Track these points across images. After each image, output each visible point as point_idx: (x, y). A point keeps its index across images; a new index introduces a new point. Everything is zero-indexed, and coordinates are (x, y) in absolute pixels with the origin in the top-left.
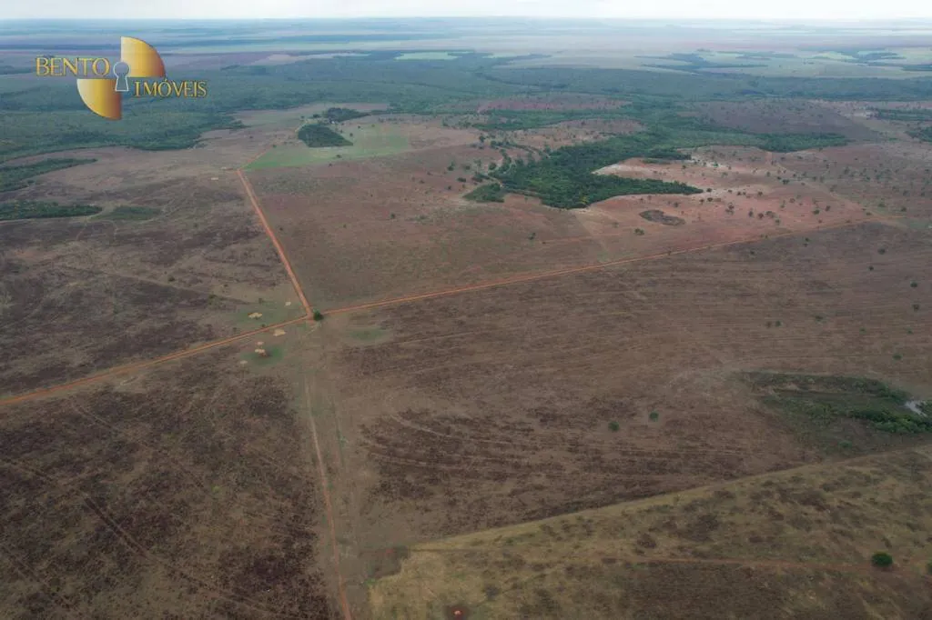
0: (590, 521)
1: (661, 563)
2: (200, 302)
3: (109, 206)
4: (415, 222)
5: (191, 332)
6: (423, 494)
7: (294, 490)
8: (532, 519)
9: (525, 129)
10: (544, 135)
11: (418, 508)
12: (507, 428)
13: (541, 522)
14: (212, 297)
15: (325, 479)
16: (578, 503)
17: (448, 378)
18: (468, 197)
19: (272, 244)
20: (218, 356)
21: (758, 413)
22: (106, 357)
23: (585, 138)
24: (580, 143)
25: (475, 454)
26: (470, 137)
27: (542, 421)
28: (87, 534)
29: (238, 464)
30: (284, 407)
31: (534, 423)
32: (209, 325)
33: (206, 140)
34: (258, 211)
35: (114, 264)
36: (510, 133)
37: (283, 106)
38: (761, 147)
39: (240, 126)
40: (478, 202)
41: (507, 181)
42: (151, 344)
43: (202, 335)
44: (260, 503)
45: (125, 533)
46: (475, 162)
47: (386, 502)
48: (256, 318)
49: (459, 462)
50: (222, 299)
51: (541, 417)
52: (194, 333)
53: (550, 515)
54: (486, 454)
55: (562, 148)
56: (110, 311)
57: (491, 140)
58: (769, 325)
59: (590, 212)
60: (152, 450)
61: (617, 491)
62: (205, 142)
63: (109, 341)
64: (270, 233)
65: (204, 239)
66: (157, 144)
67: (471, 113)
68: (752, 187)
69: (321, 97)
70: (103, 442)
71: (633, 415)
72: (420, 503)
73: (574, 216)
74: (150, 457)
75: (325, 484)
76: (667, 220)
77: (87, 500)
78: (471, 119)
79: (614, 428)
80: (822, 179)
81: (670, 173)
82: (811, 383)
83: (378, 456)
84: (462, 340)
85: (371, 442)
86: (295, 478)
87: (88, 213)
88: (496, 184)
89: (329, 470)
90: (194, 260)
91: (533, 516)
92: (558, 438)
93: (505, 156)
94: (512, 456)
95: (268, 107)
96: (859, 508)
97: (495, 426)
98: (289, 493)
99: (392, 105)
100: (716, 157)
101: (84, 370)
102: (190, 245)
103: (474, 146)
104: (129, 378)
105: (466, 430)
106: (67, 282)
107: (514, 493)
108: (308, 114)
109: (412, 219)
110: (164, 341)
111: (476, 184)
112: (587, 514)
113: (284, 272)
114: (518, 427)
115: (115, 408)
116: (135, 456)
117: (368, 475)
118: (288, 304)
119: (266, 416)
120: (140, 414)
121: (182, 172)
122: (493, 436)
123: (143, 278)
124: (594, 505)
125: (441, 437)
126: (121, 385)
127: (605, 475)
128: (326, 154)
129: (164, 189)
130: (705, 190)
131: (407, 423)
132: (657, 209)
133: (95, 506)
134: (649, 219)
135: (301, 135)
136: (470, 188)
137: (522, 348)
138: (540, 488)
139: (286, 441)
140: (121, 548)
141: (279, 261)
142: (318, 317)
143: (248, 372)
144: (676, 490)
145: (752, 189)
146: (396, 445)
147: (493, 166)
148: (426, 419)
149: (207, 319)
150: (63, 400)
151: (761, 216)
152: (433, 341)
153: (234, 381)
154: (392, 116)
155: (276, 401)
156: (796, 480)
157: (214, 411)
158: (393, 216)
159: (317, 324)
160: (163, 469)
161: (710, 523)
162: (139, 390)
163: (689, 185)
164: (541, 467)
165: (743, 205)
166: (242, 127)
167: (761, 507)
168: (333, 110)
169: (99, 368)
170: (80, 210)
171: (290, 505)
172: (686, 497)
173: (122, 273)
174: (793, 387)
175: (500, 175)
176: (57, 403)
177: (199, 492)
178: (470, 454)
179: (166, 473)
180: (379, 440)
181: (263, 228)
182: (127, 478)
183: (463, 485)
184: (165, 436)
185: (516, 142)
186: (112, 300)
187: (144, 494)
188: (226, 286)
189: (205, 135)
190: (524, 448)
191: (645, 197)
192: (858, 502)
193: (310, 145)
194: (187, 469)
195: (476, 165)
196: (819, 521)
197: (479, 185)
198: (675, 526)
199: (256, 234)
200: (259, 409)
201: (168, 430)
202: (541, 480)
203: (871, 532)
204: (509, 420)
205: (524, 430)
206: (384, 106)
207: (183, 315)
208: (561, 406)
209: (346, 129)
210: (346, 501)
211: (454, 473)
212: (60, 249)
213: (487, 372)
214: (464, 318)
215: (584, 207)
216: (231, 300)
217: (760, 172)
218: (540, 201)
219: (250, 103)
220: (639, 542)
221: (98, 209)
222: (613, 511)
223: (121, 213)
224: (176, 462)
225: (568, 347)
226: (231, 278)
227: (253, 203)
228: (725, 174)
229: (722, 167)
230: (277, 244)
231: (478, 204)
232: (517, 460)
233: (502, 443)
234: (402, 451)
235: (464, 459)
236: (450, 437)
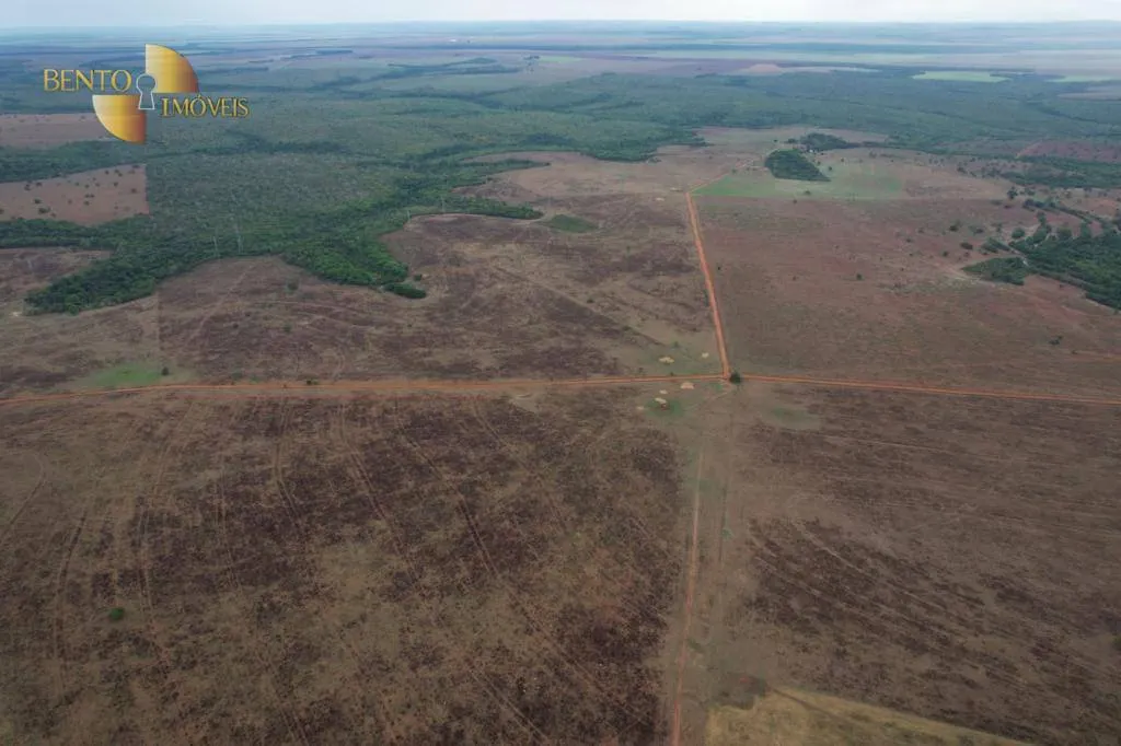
2: (612, 331)
3: (550, 213)
4: (887, 289)
5: (596, 361)
6: (805, 627)
7: (657, 566)
9: (1087, 187)
11: (794, 643)
12: (945, 587)
13: (962, 731)
14: (627, 328)
15: (694, 566)
17: (878, 497)
18: (968, 270)
19: (703, 283)
20: (617, 394)
22: (510, 367)
25: (888, 606)
26: (994, 190)
27: (999, 595)
28: (454, 535)
29: (606, 517)
30: (670, 471)
31: (988, 596)
32: (615, 359)
33: (662, 155)
34: (698, 243)
35: (540, 274)
36: (1060, 191)
37: (755, 125)
39: (699, 144)
40: (982, 279)
41: (1036, 258)
42: (555, 363)
43: (608, 367)
44: (618, 567)
45: (484, 548)
46: (993, 225)
47: (758, 620)
48: (666, 364)
49: (863, 607)
50: (636, 333)
51: (1001, 591)
52: (599, 364)
56: (525, 321)
57: (1026, 197)
60: (528, 474)
62: (659, 158)
63: (517, 351)
64: (706, 272)
65: (632, 264)
66: (611, 154)
67: (1006, 157)
69: (804, 119)
70: (488, 450)
72: (799, 637)
74: (525, 480)
75: (693, 571)
77: (461, 502)
78: (1004, 165)
83: (762, 563)
84: (911, 455)
85: (759, 544)
86: (661, 553)
87: (531, 217)
88: (1018, 259)
89: (702, 558)
90: (619, 285)
92: (1020, 629)
93: (1043, 221)
94: (940, 627)
95: (739, 125)
97: (927, 578)
98: (652, 568)
99: (892, 137)
101: (488, 375)
102: (618, 268)
103: (997, 203)
104: (526, 393)
105: (884, 571)
106: (495, 283)
107: (929, 675)
108: (781, 138)
109: (882, 286)
110: (567, 365)
111: (985, 254)
113: (710, 319)
114: (961, 592)
115: (508, 420)
116: (512, 474)
117: (745, 581)
118: (705, 355)
119: (649, 474)
120: (527, 433)
121: (629, 187)
122: (922, 592)
123: (563, 293)
125: (848, 567)
126: (517, 399)
127: (1087, 710)
128: (794, 188)
129: (606, 203)
131: (810, 536)
133: (467, 510)
135: (769, 163)
136: (976, 258)
137: (996, 489)
139: (664, 510)
140: (477, 561)
141: (708, 304)
142: (735, 379)
143: (643, 421)
146: (790, 558)
147: (1019, 234)
148: (834, 537)
149: (614, 351)
150: (465, 398)
152: (871, 445)
153: (626, 426)
154: (889, 151)
155: (664, 462)
157: (598, 452)
158: (859, 277)
159: (733, 387)
160: (533, 496)
162: (532, 408)
164: (984, 658)
166: (704, 144)
168: (815, 135)
169: (503, 376)
170: (524, 213)
171: (648, 583)
173: (546, 284)
175: (1026, 246)
176: (459, 400)
177: (560, 533)
178: (883, 602)
179: (535, 502)
180: (770, 544)
181: (698, 263)
182: (499, 493)
183: (861, 637)
184: (544, 464)
185: (1068, 204)
186: (530, 309)
187: (510, 515)
188: (643, 320)
189: (661, 150)
190: (962, 621)
193: (777, 176)
194: (555, 504)
195: (994, 229)
197: (992, 256)
199: (690, 269)
200: (643, 465)
201: (548, 458)
202: (978, 675)
204: (948, 577)
205: (969, 599)
206: (880, 138)
207: (594, 342)
208: (1038, 586)
209: (825, 162)
210: (711, 602)
211: (852, 617)
212: (498, 249)
213: (936, 507)
214: (922, 427)
216: (646, 337)
218: (1083, 293)
221: (540, 215)
223: (560, 222)
224: (547, 494)
225: (1072, 509)
226: (650, 313)
227: (695, 233)
230: (709, 282)
231: (982, 282)
232: (947, 634)
233: (931, 604)
234: (794, 567)
235: (872, 605)
236: (860, 571)
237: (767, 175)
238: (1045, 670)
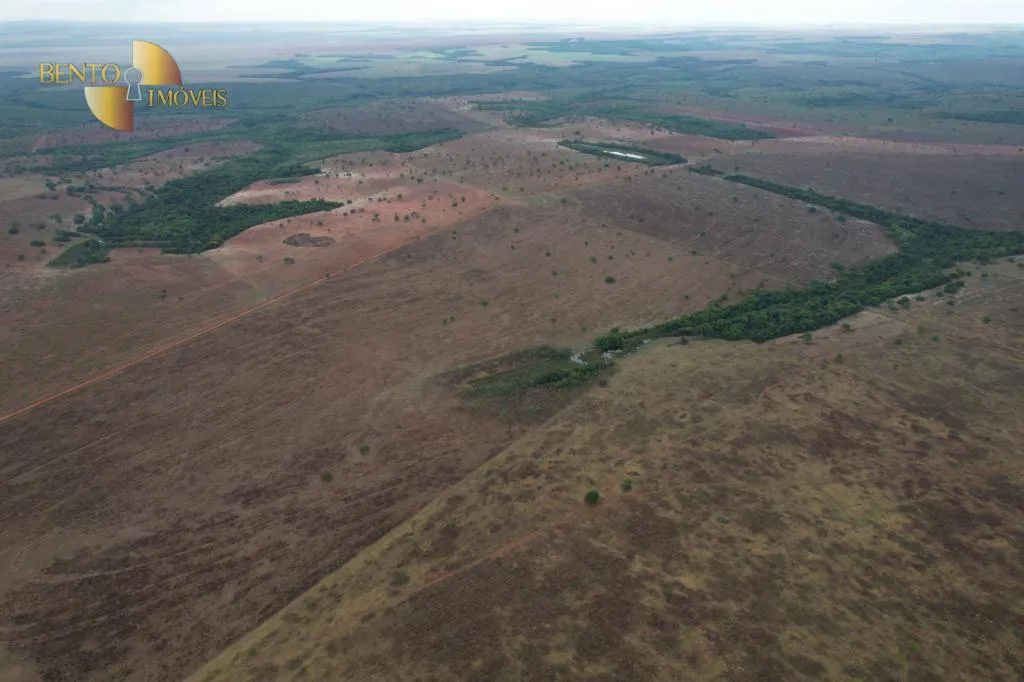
0: (335, 586)
1: (420, 593)
6: (114, 655)
8: (268, 616)
9: (111, 166)
10: (141, 171)
12: (205, 526)
13: (281, 613)
16: (315, 573)
17: (102, 499)
21: (461, 409)
23: (196, 167)
24: (191, 174)
25: (173, 575)
27: (243, 502)
31: (237, 508)
36: (90, 174)
38: (388, 150)
41: (107, 235)
46: (52, 218)
49: (154, 594)
51: (242, 499)
53: (291, 599)
54: (187, 568)
55: (168, 183)
57: (64, 186)
58: (445, 322)
59: (226, 249)
61: (352, 543)
67: (22, 153)
68: (391, 190)
71: (343, 456)
73: (208, 259)
76: (315, 242)
78: (24, 161)
79: (328, 478)
80: (450, 172)
81: (304, 191)
82: (496, 366)
84: (108, 445)
88: (93, 241)
91: (270, 611)
92: (270, 514)
93: (93, 203)
94: (221, 557)
96: (564, 462)
97: (188, 530)
100: (348, 166)
105: (149, 552)
107: (237, 598)
111: (61, 246)
112: (327, 581)
114: (218, 520)
122: (191, 543)
124: (333, 568)
125: (117, 575)
127: (334, 532)
130: (345, 202)
131: (59, 579)
132: (300, 232)
134: (296, 244)
136: (55, 252)
138: (267, 577)
144: (410, 515)
145: (391, 193)
147: (80, 219)
148: (87, 560)
151: (407, 218)
152: (64, 461)
156: (511, 458)
161: (451, 532)
163: (327, 200)
164: (261, 553)
165: (387, 211)
167: (490, 497)
172: (421, 517)
174: (483, 374)
175: (93, 228)
178: (167, 577)
183: (169, 618)
185: (104, 183)
191: (284, 221)
192: (561, 457)
195: (54, 221)
196: (539, 488)
197: (68, 245)
198: (421, 551)
202: (265, 567)
203: (579, 479)
204: (203, 517)
205: (227, 520)
208: (261, 477)
211: (150, 610)
213: (157, 472)
214: (100, 417)
215: (217, 246)
217: (394, 175)
218: (159, 250)
220: (392, 584)
222: (355, 565)
225: (248, 410)
228: (360, 182)
229: (355, 176)
232: (229, 558)
233: (204, 546)
234: (63, 617)
235: (160, 586)
236: (131, 568)
238: (299, 527)
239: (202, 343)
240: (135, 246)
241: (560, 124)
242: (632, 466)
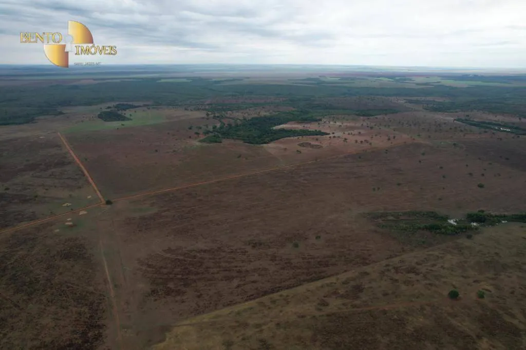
0: (287, 296)
1: (334, 314)
2: (27, 200)
4: (170, 153)
5: (20, 217)
6: (179, 293)
7: (90, 300)
8: (251, 300)
9: (232, 111)
10: (243, 113)
11: (177, 301)
12: (232, 252)
13: (257, 300)
14: (36, 197)
15: (113, 291)
16: (279, 287)
17: (193, 229)
18: (201, 141)
19: (79, 167)
20: (39, 229)
21: (376, 232)
23: (265, 114)
24: (262, 116)
25: (212, 268)
26: (202, 114)
30: (85, 253)
31: (248, 248)
32: (33, 212)
33: (38, 120)
36: (223, 112)
37: (90, 104)
38: (357, 115)
39: (61, 113)
41: (223, 134)
43: (29, 217)
44: (65, 311)
46: (205, 125)
47: (156, 300)
48: (67, 206)
49: (202, 273)
50: (45, 197)
51: (252, 245)
52: (22, 218)
53: (263, 295)
54: (219, 267)
55: (252, 118)
57: (213, 115)
58: (374, 189)
59: (271, 145)
61: (302, 279)
62: (37, 121)
64: (78, 162)
65: (33, 167)
67: (201, 105)
68: (355, 131)
69: (112, 100)
71: (306, 239)
72: (178, 298)
73: (262, 147)
75: (112, 294)
76: (312, 146)
78: (201, 107)
79: (296, 246)
80: (389, 126)
81: (312, 127)
82: (401, 215)
83: (149, 275)
84: (201, 209)
85: (144, 268)
86: (92, 293)
88: (217, 135)
89: (116, 286)
90: (25, 178)
91: (251, 297)
92: (264, 255)
93: (221, 122)
94: (236, 267)
95: (80, 105)
96: (436, 271)
97: (224, 252)
98: (87, 302)
99: (155, 102)
100: (335, 120)
102: (22, 171)
103: (203, 118)
105: (205, 256)
107: (238, 286)
108: (104, 107)
109: (168, 152)
111: (205, 135)
112: (285, 293)
113: (87, 181)
114: (238, 251)
117: (143, 286)
118: (89, 197)
119: (71, 259)
122: (224, 257)
124: (288, 288)
125: (190, 261)
127: (294, 271)
128: (116, 124)
130: (331, 133)
131: (168, 255)
132: (307, 142)
134: (304, 146)
135: (100, 116)
136: (202, 137)
137: (238, 210)
138: (254, 282)
139: (86, 272)
141: (84, 175)
142: (108, 203)
143: (60, 236)
144: (337, 274)
145: (356, 132)
146: (161, 268)
147: (215, 127)
148: (179, 252)
149: (31, 209)
151: (362, 142)
152: (183, 211)
153: (50, 242)
154: (155, 107)
155: (79, 251)
156: (402, 261)
157: (33, 260)
158: (157, 151)
159: (109, 206)
161: (359, 289)
163: (322, 131)
164: (255, 270)
165: (351, 139)
167: (385, 278)
168: (120, 104)
171: (87, 310)
172: (343, 277)
174: (391, 218)
175: (219, 130)
178: (210, 268)
180: (149, 266)
181: (74, 159)
183: (206, 285)
185: (228, 116)
188: (47, 190)
189: (37, 118)
190: (243, 261)
191: (300, 137)
192: (435, 268)
193: (105, 121)
195: (205, 127)
196: (418, 281)
197: (207, 135)
198: (339, 293)
199: (70, 163)
200: (67, 256)
202: (255, 277)
203: (445, 282)
204: (232, 248)
205: (243, 252)
206: (150, 103)
208: (264, 238)
209: (127, 113)
210: (127, 303)
211: (199, 279)
213: (218, 224)
214: (201, 198)
215: (268, 143)
216: (50, 197)
217: (358, 125)
218: (242, 141)
219: (68, 103)
220: (319, 304)
222: (301, 289)
226: (50, 186)
227: (67, 147)
228: (340, 126)
229: (338, 124)
230: (83, 167)
231: (208, 144)
232: (240, 268)
233: (229, 260)
234: (165, 271)
235: (206, 271)
236: (196, 260)
237: (100, 121)
238: (277, 264)
239: (251, 177)
240: (233, 138)
241: (456, 112)
242: (485, 286)
